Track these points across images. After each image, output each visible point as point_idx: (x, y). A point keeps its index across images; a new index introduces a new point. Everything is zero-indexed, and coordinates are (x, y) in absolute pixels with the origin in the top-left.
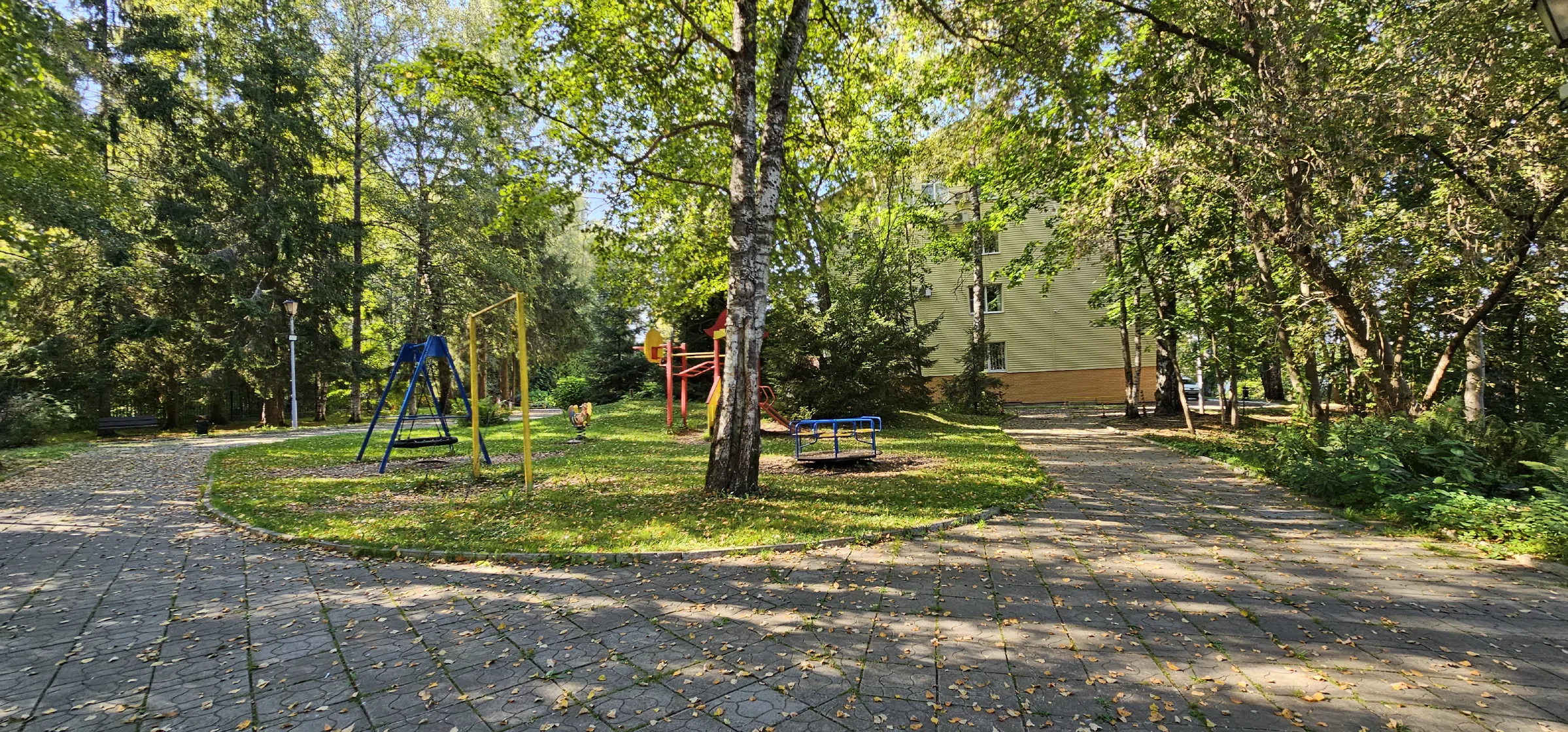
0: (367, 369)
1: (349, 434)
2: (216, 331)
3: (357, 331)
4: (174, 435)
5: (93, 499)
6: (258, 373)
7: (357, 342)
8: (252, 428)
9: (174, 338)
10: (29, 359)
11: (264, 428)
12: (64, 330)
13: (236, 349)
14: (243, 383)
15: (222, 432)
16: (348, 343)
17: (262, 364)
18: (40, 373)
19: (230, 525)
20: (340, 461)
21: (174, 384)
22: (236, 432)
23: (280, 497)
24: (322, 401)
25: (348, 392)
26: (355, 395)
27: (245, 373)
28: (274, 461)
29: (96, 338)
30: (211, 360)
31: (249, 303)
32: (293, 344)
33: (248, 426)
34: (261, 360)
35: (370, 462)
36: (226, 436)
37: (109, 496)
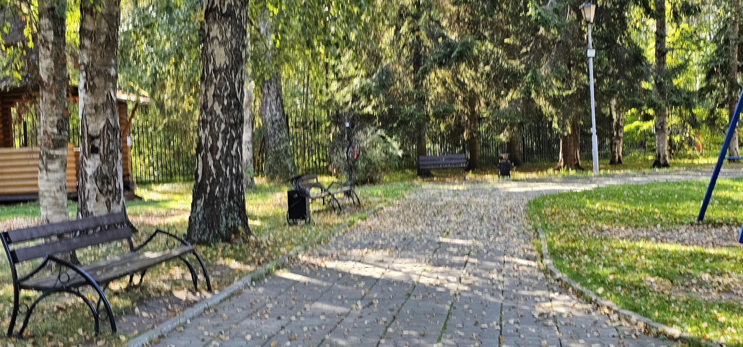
0: (677, 91)
1: (667, 183)
2: (511, 52)
3: (660, 36)
4: (479, 178)
5: (441, 247)
6: (555, 102)
7: (661, 53)
8: (551, 171)
9: (473, 63)
10: (366, 92)
11: (562, 171)
12: (388, 61)
13: (534, 72)
14: (539, 115)
15: (521, 176)
16: (650, 54)
17: (559, 89)
18: (374, 108)
19: (590, 301)
20: (678, 221)
21: (476, 119)
22: (534, 175)
23: (631, 268)
24: (618, 138)
25: (649, 125)
26: (660, 128)
27: (541, 102)
28: (597, 216)
29: (412, 68)
30: (508, 87)
31: (545, 11)
32: (591, 62)
33: (546, 168)
34: (559, 84)
35: (716, 225)
36: (528, 180)
37: (454, 245)
